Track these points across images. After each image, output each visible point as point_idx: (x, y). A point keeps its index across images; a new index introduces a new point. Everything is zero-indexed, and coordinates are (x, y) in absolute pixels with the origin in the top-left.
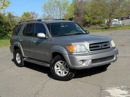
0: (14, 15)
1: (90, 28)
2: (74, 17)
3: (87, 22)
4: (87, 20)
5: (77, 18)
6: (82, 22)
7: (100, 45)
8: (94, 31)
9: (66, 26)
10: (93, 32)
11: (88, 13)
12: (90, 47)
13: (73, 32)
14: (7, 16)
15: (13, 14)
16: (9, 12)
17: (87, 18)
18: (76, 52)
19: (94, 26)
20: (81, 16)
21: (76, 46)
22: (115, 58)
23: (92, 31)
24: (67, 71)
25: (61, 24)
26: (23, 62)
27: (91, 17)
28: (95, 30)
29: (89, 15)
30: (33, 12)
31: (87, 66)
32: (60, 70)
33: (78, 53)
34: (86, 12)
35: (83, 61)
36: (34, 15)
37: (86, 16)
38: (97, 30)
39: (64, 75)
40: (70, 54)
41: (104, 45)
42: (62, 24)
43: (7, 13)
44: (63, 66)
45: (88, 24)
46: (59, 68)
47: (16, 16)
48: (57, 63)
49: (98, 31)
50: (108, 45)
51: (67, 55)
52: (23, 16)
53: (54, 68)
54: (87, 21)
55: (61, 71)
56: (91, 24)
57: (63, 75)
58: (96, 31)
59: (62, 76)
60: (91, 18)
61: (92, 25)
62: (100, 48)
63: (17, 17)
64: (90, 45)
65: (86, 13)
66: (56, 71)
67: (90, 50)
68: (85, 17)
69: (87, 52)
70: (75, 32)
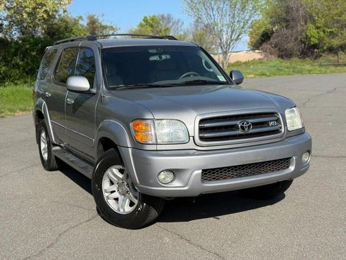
0: (104, 24)
1: (321, 60)
2: (277, 30)
3: (312, 43)
4: (312, 39)
5: (285, 31)
6: (298, 45)
7: (239, 123)
8: (328, 71)
9: (164, 57)
10: (325, 73)
11: (316, 18)
12: (201, 130)
13: (189, 75)
14: (85, 24)
15: (100, 20)
16: (90, 14)
17: (312, 31)
18: (154, 141)
19: (333, 55)
20: (297, 26)
21: (156, 122)
22: (292, 168)
23: (323, 69)
24: (136, 198)
25: (150, 51)
26: (53, 157)
27: (325, 29)
28: (333, 68)
29: (319, 25)
30: (166, 16)
31: (186, 188)
32: (116, 195)
33: (159, 147)
34: (311, 16)
35: (175, 172)
36: (171, 24)
37: (311, 26)
38: (339, 68)
39: (128, 209)
40: (138, 146)
41: (254, 124)
42: (154, 51)
43: (84, 18)
44: (126, 183)
45: (316, 50)
46: (114, 188)
47: (109, 24)
48: (109, 172)
49: (341, 72)
50: (271, 124)
51: (130, 150)
52: (141, 25)
53: (100, 186)
54: (314, 41)
55: (121, 198)
56: (324, 51)
57: (124, 210)
58: (333, 72)
59: (121, 211)
60: (324, 32)
61: (326, 53)
62: (240, 132)
63: (112, 27)
64: (202, 121)
65: (310, 18)
66: (106, 195)
67: (202, 139)
68: (307, 29)
69: (191, 145)
70: (195, 75)
